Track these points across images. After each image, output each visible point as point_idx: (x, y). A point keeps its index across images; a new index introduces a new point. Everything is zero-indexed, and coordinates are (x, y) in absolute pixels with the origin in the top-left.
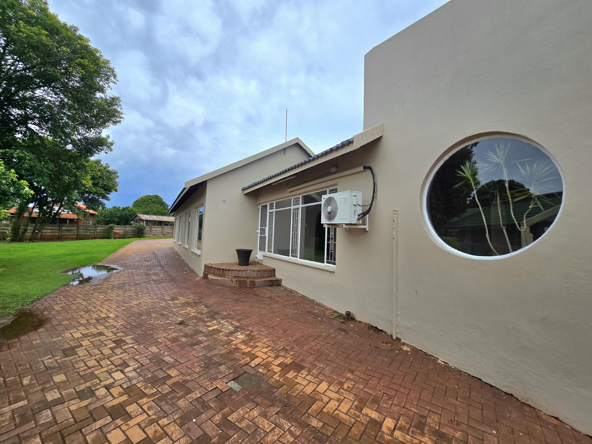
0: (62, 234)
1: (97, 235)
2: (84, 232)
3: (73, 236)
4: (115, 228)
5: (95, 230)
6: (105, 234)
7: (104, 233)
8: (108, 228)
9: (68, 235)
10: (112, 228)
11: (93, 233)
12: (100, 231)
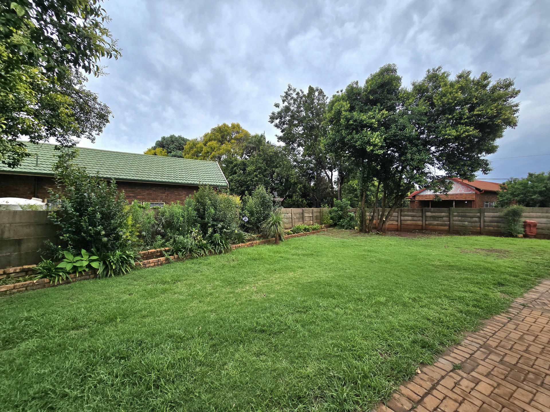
0: (427, 222)
1: (484, 226)
2: (460, 221)
3: (443, 228)
4: (524, 214)
5: (480, 218)
6: (502, 225)
7: (499, 224)
8: (507, 214)
9: (435, 225)
10: (516, 214)
11: (476, 222)
12: (490, 219)
